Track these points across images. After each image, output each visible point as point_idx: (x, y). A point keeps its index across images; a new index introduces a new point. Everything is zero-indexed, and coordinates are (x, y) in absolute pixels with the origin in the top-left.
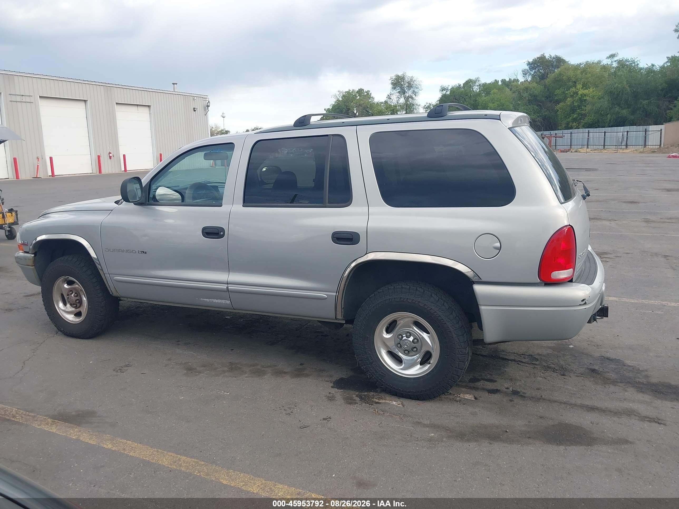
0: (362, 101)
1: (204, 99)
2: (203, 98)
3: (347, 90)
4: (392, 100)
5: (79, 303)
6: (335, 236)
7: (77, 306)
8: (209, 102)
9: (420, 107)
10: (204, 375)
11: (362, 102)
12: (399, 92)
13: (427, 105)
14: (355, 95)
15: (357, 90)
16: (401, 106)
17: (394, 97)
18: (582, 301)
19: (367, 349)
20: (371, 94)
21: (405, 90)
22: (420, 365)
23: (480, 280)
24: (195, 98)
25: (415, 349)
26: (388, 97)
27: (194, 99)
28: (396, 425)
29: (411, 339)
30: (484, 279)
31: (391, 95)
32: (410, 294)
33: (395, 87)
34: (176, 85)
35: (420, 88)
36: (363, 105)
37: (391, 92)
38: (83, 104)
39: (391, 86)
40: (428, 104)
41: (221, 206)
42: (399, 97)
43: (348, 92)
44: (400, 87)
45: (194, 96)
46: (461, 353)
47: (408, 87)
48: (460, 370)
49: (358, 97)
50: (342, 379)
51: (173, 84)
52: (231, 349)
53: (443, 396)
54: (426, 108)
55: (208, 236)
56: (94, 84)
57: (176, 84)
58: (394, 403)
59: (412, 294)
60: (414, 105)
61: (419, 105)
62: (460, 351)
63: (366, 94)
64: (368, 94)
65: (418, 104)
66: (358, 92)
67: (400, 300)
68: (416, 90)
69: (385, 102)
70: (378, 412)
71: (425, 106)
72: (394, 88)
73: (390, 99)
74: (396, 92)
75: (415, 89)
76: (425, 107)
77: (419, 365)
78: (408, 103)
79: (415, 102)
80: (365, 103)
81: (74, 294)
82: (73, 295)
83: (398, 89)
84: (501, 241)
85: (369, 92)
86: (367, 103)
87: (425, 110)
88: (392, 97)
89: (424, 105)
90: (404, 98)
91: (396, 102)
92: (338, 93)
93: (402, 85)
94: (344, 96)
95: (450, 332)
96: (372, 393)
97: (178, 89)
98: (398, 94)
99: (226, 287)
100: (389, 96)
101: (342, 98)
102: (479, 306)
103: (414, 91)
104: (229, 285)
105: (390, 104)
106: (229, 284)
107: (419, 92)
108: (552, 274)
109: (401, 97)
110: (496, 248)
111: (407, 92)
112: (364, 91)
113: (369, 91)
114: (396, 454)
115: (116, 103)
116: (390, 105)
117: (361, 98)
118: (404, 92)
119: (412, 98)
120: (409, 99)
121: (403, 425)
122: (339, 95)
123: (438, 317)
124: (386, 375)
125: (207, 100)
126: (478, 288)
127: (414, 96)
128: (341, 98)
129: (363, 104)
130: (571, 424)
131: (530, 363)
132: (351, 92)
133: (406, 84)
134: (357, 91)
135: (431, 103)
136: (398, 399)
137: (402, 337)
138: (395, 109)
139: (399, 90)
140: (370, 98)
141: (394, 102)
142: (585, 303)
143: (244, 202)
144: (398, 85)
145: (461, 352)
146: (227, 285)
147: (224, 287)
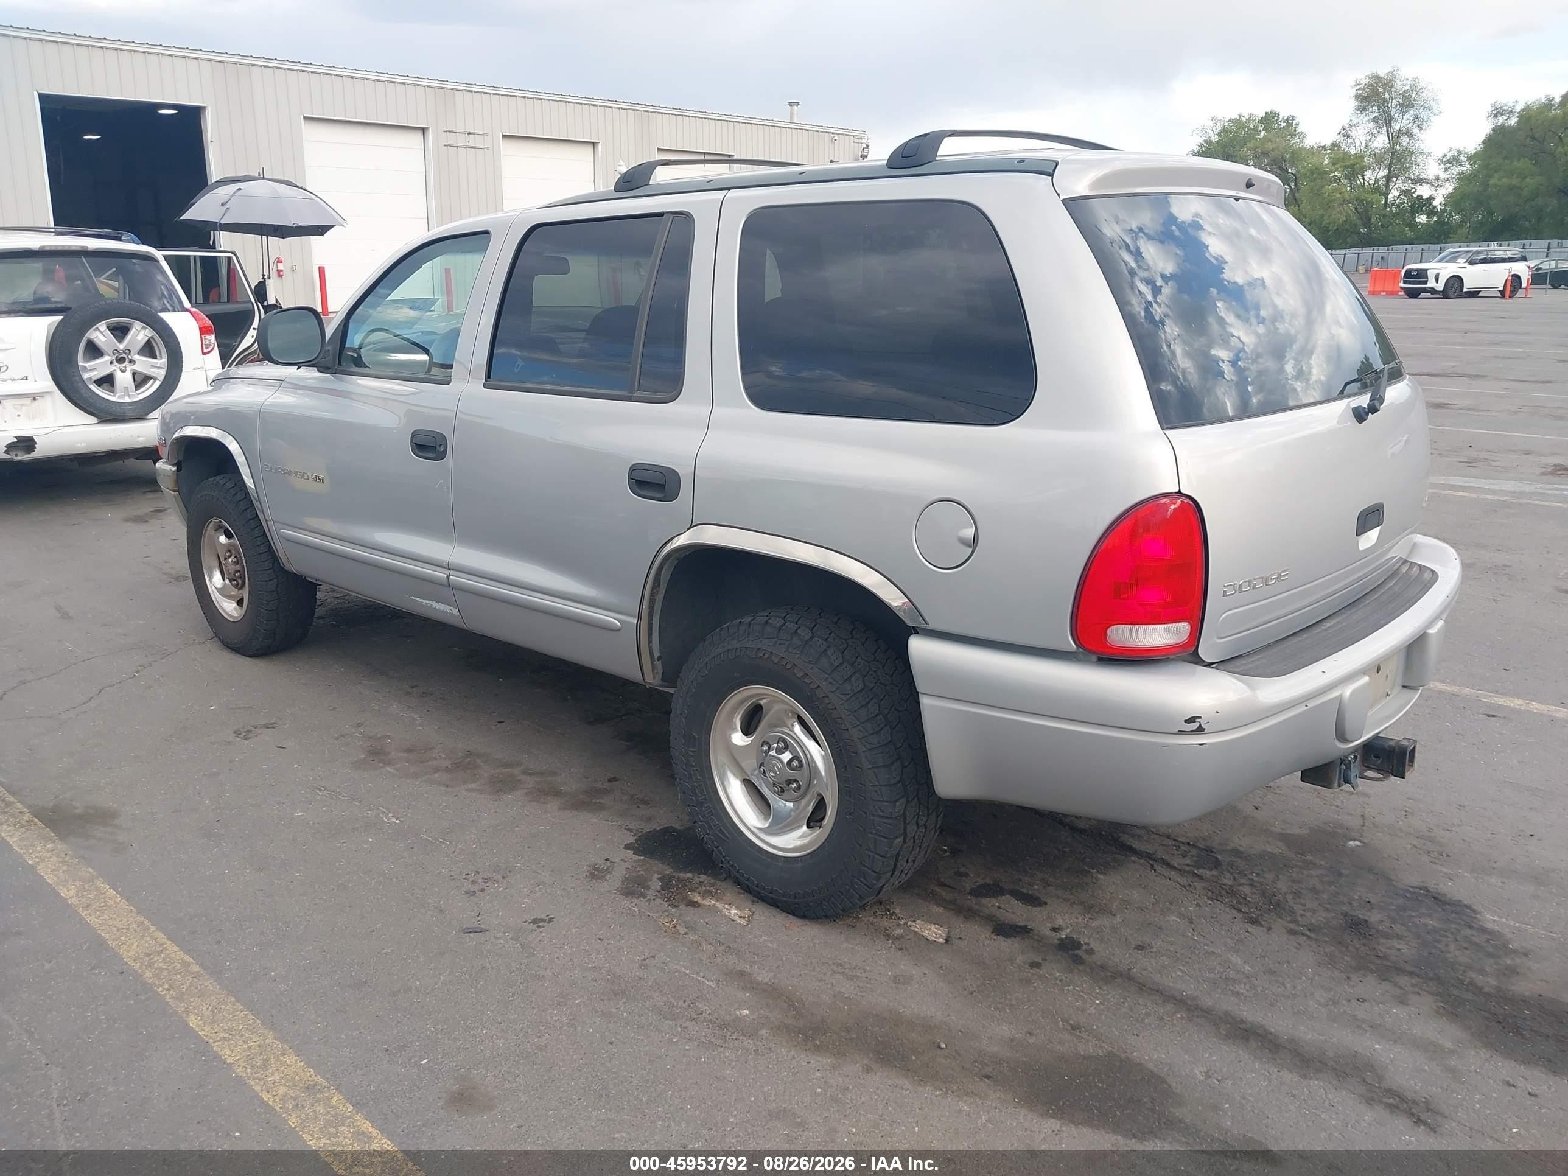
0: (1270, 143)
1: (856, 140)
2: (853, 136)
3: (1235, 116)
4: (1352, 140)
5: (240, 577)
6: (636, 475)
7: (238, 584)
8: (867, 146)
9: (1430, 160)
10: (392, 770)
11: (1270, 146)
12: (1375, 120)
13: (1449, 155)
14: (1256, 129)
15: (1260, 116)
16: (1375, 155)
17: (1360, 132)
18: (1188, 721)
19: (692, 766)
20: (1297, 125)
21: (1392, 114)
22: (808, 827)
23: (924, 626)
24: (836, 138)
25: (794, 785)
26: (1343, 132)
27: (833, 141)
28: (684, 970)
29: (786, 756)
30: (933, 625)
31: (1350, 126)
32: (779, 642)
33: (1364, 107)
34: (795, 107)
35: (1435, 108)
36: (1272, 154)
37: (1353, 119)
38: (590, 148)
39: (1354, 104)
40: (1454, 153)
41: (448, 383)
42: (1374, 131)
43: (1237, 122)
44: (1378, 106)
45: (833, 133)
46: (881, 813)
47: (1401, 105)
48: (881, 858)
49: (1263, 133)
50: (667, 830)
51: (791, 104)
52: (499, 720)
53: (866, 917)
54: (1448, 162)
55: (420, 454)
56: (615, 108)
57: (798, 104)
58: (734, 911)
59: (783, 642)
60: (1412, 153)
61: (1429, 155)
62: (880, 808)
63: (1285, 124)
64: (1289, 125)
65: (1426, 151)
66: (1262, 120)
67: (756, 654)
68: (1424, 115)
69: (1333, 145)
70: (675, 927)
71: (1446, 155)
72: (1362, 109)
73: (1349, 136)
74: (1366, 118)
75: (1421, 110)
76: (1444, 159)
77: (805, 827)
78: (1398, 148)
79: (1417, 145)
80: (1278, 147)
81: (233, 557)
82: (230, 560)
83: (1374, 111)
84: (978, 524)
85: (1293, 120)
86: (1284, 148)
87: (1442, 166)
88: (1354, 133)
89: (1441, 155)
90: (1389, 137)
91: (1364, 144)
92: (1212, 124)
93: (1384, 100)
94: (1225, 130)
95: (856, 753)
96: (703, 877)
97: (800, 116)
98: (1371, 125)
99: (445, 576)
100: (1344, 129)
101: (1220, 136)
102: (920, 695)
103: (1416, 117)
104: (452, 572)
105: (1347, 150)
106: (454, 570)
107: (1432, 119)
108: (1108, 630)
109: (1379, 132)
110: (964, 542)
111: (1396, 121)
112: (1281, 117)
113: (1293, 118)
114: (611, 1043)
115: (659, 149)
116: (1345, 153)
117: (1270, 136)
118: (1389, 120)
119: (1409, 134)
120: (1402, 137)
121: (698, 974)
122: (1214, 129)
123: (832, 709)
124: (728, 838)
125: (864, 141)
126: (917, 646)
127: (1415, 131)
128: (1216, 136)
129: (1273, 150)
130: (1140, 1064)
131: (1189, 872)
132: (1244, 119)
133: (1398, 99)
134: (1262, 118)
135: (1461, 149)
136: (749, 904)
137: (770, 749)
138: (1357, 163)
139: (1377, 114)
140: (1293, 136)
141: (1358, 144)
142: (1200, 730)
143: (488, 375)
144: (1375, 101)
145: (881, 811)
146: (448, 572)
147: (442, 575)
